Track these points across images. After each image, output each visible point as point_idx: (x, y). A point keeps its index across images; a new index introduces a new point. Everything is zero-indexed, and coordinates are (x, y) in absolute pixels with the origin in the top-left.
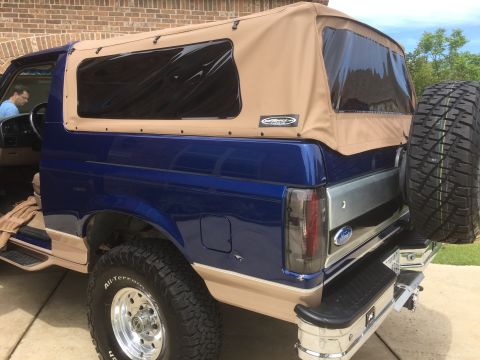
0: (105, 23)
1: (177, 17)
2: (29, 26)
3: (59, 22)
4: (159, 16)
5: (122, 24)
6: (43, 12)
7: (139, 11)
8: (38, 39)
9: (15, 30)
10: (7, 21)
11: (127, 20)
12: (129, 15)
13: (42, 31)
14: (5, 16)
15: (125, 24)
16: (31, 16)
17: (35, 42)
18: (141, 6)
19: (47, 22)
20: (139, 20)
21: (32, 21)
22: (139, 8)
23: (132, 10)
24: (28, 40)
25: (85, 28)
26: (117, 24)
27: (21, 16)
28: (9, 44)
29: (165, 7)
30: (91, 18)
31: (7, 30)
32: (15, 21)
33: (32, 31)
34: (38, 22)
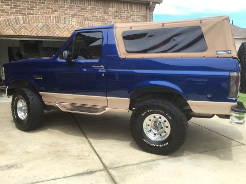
0: (56, 11)
1: (90, 10)
2: (18, 11)
3: (34, 10)
4: (82, 9)
5: (64, 12)
6: (25, 4)
7: (72, 6)
8: (23, 18)
9: (11, 13)
10: (7, 8)
11: (67, 10)
12: (68, 8)
13: (25, 14)
14: (6, 5)
15: (66, 12)
16: (20, 6)
17: (21, 19)
18: (74, 4)
19: (28, 9)
20: (72, 10)
21: (19, 9)
22: (72, 4)
23: (69, 5)
24: (18, 18)
25: (46, 13)
26: (62, 12)
27: (14, 6)
28: (8, 20)
29: (84, 5)
30: (50, 8)
31: (7, 12)
32: (11, 8)
33: (20, 13)
34: (23, 9)
